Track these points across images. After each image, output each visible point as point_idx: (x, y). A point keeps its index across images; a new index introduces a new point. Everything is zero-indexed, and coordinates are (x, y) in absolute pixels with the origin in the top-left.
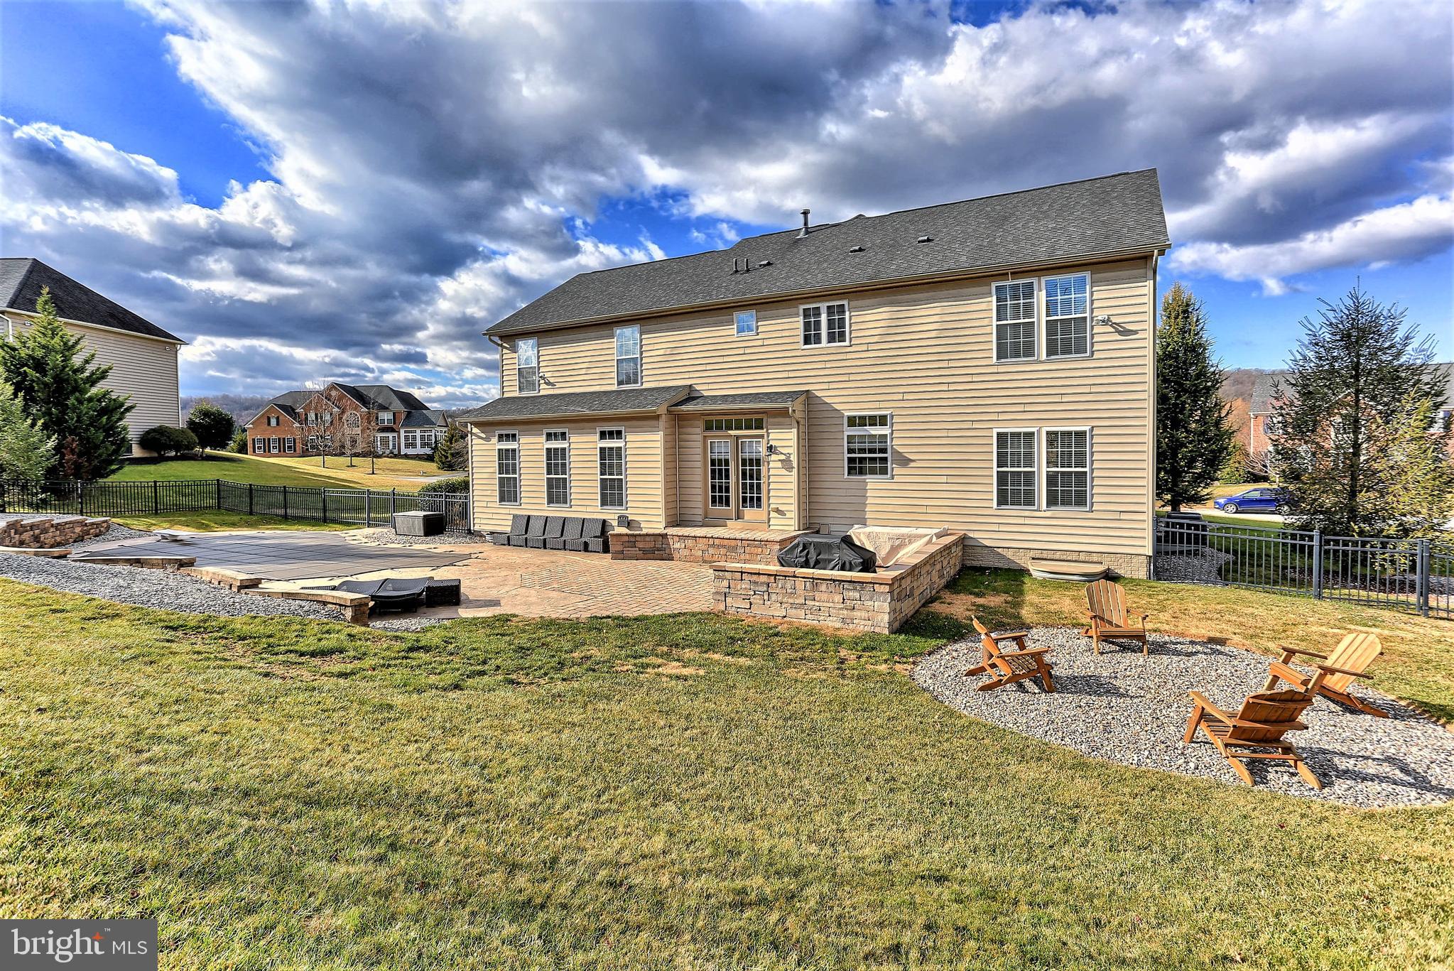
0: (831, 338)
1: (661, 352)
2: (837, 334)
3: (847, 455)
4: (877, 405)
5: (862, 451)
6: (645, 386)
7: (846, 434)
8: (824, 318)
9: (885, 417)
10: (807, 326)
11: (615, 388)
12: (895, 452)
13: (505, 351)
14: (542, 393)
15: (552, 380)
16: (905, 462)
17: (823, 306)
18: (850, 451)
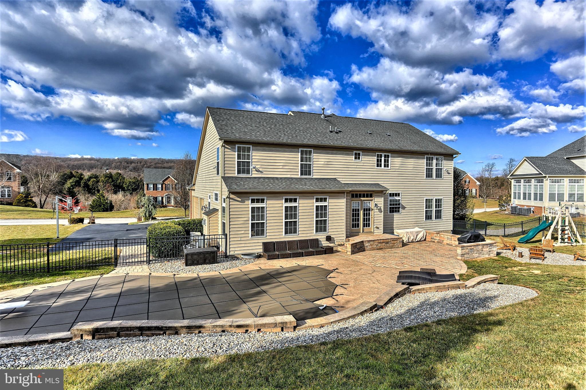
0: (385, 166)
1: (323, 163)
2: (386, 165)
3: (389, 206)
4: (397, 190)
5: (393, 205)
6: (314, 177)
7: (389, 199)
8: (383, 159)
9: (399, 193)
10: (378, 160)
11: (299, 176)
12: (402, 205)
13: (226, 150)
14: (254, 176)
15: (261, 170)
16: (404, 208)
17: (383, 154)
18: (391, 205)
